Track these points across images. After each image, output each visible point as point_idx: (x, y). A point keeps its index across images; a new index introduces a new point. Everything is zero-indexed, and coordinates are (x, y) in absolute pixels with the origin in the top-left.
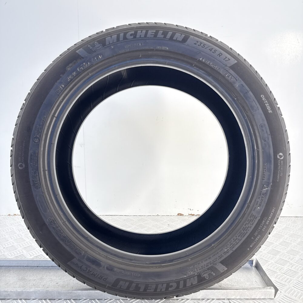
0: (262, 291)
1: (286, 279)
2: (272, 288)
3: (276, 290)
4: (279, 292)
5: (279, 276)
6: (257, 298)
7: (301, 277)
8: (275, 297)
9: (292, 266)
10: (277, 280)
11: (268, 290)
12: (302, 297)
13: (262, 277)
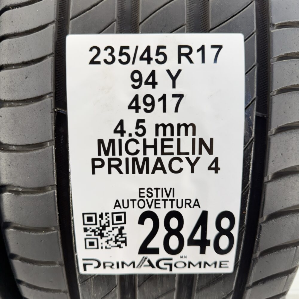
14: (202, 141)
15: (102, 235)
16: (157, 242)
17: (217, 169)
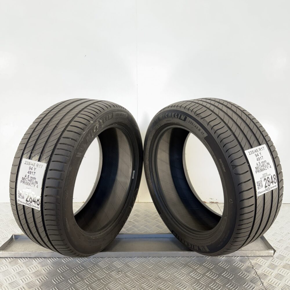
0: (266, 252)
1: (280, 245)
2: (272, 250)
3: (275, 251)
4: (276, 252)
5: (275, 243)
6: (263, 255)
7: (289, 244)
8: (274, 255)
9: (283, 237)
10: (274, 246)
11: (270, 251)
12: (289, 255)
13: (265, 244)
14: (268, 163)
15: (260, 186)
16: (267, 185)
17: (271, 167)
